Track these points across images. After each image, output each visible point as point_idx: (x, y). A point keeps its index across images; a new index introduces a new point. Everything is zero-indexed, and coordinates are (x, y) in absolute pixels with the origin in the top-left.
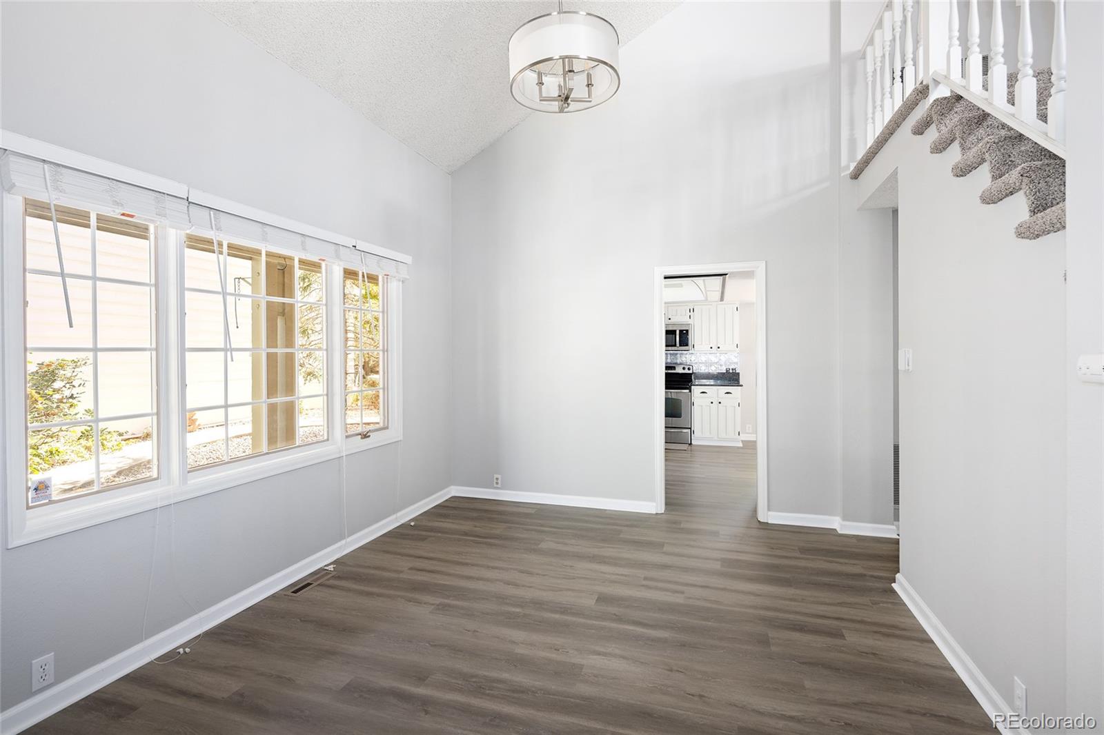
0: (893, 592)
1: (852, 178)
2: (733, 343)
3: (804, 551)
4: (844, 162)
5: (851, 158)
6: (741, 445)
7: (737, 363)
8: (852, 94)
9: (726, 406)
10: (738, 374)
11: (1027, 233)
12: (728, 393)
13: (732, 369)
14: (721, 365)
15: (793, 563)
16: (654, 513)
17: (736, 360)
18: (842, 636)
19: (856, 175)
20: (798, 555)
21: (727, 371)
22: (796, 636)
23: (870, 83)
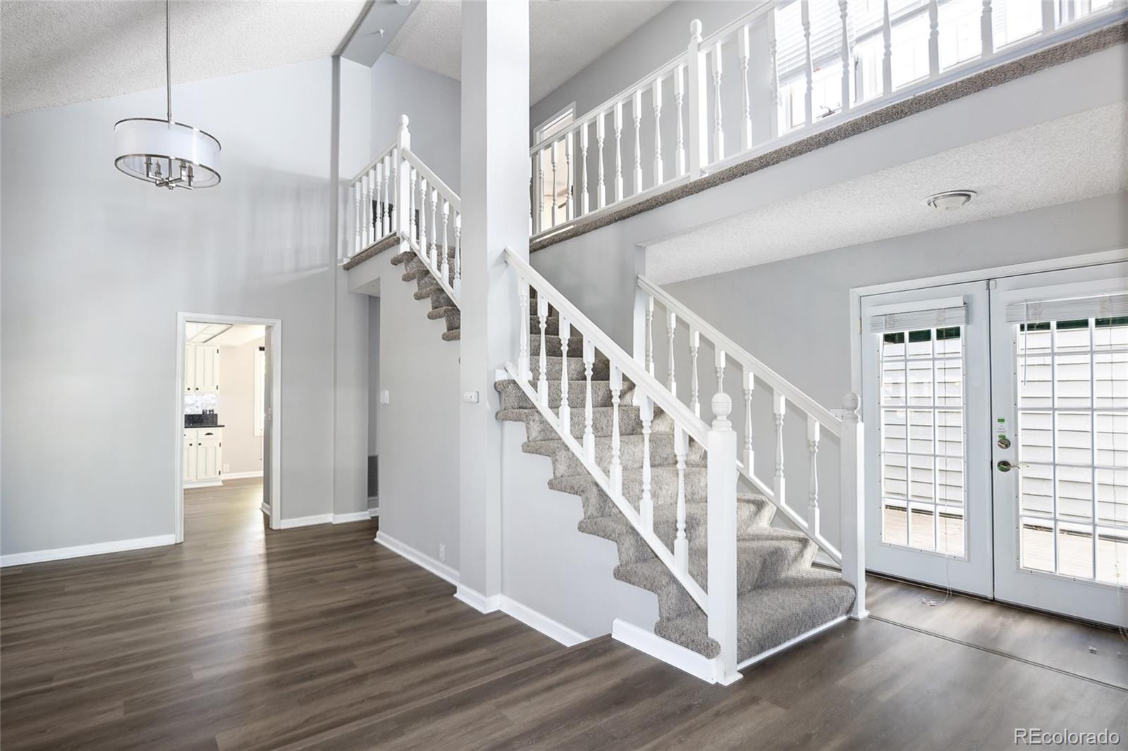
0: (375, 543)
1: (344, 269)
2: (213, 384)
3: (315, 537)
4: (339, 257)
5: (345, 255)
6: (221, 484)
7: (214, 405)
8: (345, 209)
9: (206, 448)
10: (216, 415)
11: (446, 338)
12: (208, 434)
13: (210, 411)
14: (197, 407)
15: (311, 545)
16: (174, 543)
17: (213, 402)
18: (356, 567)
19: (348, 268)
20: (311, 540)
21: (203, 412)
22: (331, 574)
23: (358, 208)
